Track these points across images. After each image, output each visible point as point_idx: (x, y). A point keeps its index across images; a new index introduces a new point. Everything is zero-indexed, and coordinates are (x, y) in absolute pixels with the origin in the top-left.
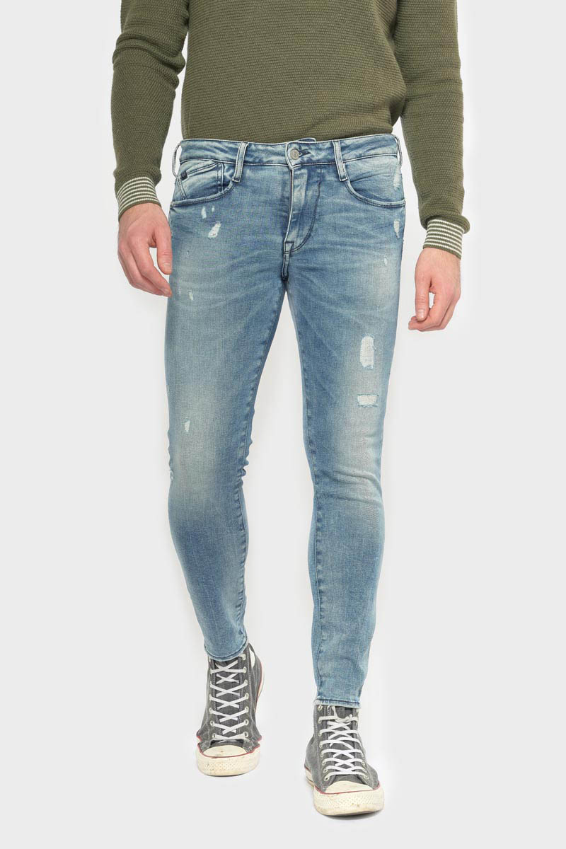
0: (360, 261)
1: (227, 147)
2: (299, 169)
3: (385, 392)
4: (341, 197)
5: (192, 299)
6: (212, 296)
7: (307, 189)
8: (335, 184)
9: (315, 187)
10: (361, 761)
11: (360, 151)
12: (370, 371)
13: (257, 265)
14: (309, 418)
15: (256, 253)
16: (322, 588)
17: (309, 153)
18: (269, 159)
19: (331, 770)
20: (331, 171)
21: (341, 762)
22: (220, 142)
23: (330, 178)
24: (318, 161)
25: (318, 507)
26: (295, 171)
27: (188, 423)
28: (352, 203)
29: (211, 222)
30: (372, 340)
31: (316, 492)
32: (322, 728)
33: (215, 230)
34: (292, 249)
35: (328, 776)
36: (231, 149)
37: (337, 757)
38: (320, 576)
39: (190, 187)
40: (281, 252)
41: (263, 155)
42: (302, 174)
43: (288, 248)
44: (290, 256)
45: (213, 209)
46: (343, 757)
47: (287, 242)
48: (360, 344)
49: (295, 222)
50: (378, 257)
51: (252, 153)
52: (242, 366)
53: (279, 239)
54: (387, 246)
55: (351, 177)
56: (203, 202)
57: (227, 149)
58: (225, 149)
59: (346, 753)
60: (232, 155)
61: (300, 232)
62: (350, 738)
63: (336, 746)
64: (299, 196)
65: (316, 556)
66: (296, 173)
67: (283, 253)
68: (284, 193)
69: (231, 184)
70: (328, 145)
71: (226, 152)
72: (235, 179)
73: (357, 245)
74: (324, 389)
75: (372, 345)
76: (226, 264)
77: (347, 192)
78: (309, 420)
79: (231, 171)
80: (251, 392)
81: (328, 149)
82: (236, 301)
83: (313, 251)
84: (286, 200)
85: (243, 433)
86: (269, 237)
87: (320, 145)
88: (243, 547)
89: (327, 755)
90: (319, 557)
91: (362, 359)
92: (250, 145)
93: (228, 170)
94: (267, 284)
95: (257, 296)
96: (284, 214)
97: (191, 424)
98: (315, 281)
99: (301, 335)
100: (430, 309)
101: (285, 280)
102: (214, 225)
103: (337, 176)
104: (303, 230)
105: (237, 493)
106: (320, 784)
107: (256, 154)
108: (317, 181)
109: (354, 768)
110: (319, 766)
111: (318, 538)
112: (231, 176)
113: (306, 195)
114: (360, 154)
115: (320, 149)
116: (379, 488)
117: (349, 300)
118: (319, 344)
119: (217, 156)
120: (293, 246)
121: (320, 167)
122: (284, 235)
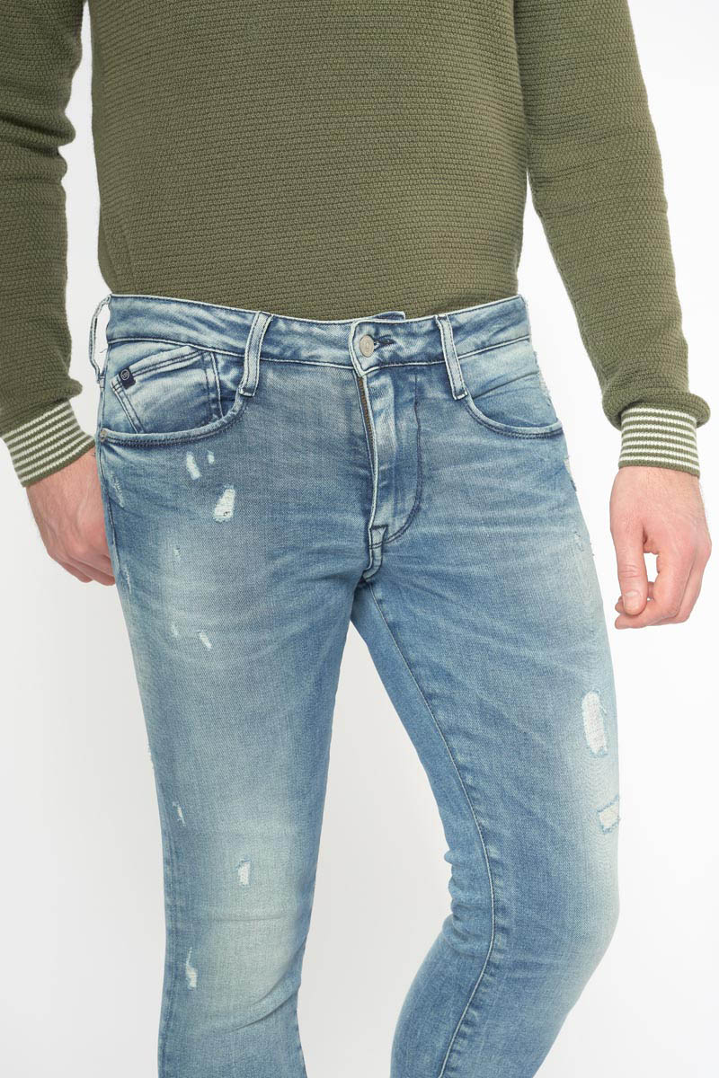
1: (223, 321)
2: (377, 376)
4: (461, 434)
5: (209, 645)
6: (249, 638)
7: (396, 417)
8: (445, 406)
9: (409, 412)
11: (483, 337)
17: (393, 342)
18: (314, 353)
20: (435, 378)
22: (207, 308)
23: (435, 393)
24: (411, 358)
26: (369, 380)
27: (247, 866)
28: (484, 441)
29: (211, 488)
30: (597, 698)
33: (226, 505)
34: (384, 540)
36: (233, 325)
39: (147, 406)
40: (363, 545)
41: (301, 342)
42: (384, 387)
43: (377, 537)
44: (383, 551)
45: (211, 459)
47: (375, 528)
48: (581, 711)
49: (387, 488)
50: (561, 535)
51: (279, 338)
53: (359, 521)
55: (473, 388)
56: (187, 442)
57: (223, 325)
58: (218, 323)
60: (235, 338)
61: (399, 506)
64: (384, 430)
66: (372, 384)
67: (368, 547)
68: (353, 425)
69: (238, 402)
70: (428, 326)
71: (221, 331)
72: (244, 389)
73: (519, 521)
75: (598, 707)
76: (263, 572)
77: (471, 422)
79: (234, 372)
81: (429, 333)
84: (360, 442)
86: (337, 517)
87: (415, 325)
91: (589, 739)
92: (275, 320)
93: (226, 369)
96: (362, 472)
97: (251, 868)
100: (651, 584)
102: (220, 494)
103: (448, 390)
104: (403, 500)
107: (287, 341)
108: (411, 400)
112: (237, 381)
113: (398, 431)
114: (483, 343)
115: (413, 335)
119: (202, 338)
120: (386, 532)
121: (414, 370)
122: (367, 513)
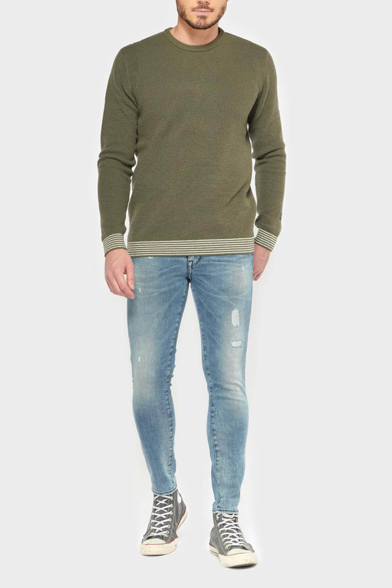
0: (229, 270)
3: (246, 339)
5: (140, 291)
6: (151, 290)
10: (242, 539)
12: (237, 328)
13: (175, 273)
14: (205, 356)
15: (173, 267)
16: (217, 448)
19: (227, 544)
21: (233, 539)
25: (212, 404)
27: (140, 357)
30: (238, 312)
31: (211, 396)
32: (219, 522)
34: (192, 265)
35: (227, 547)
37: (230, 537)
38: (216, 443)
40: (186, 266)
43: (190, 264)
44: (192, 268)
46: (233, 537)
47: (190, 261)
48: (231, 314)
50: (238, 266)
52: (167, 327)
53: (185, 260)
54: (243, 260)
59: (234, 535)
62: (235, 527)
63: (228, 531)
65: (212, 432)
67: (188, 267)
73: (227, 261)
74: (213, 340)
75: (238, 314)
76: (158, 273)
78: (205, 357)
80: (173, 341)
82: (164, 293)
83: (203, 265)
85: (169, 362)
86: (180, 259)
88: (171, 428)
89: (224, 536)
90: (214, 432)
91: (233, 322)
94: (180, 283)
95: (175, 290)
97: (141, 358)
98: (205, 282)
99: (199, 311)
101: (189, 281)
105: (167, 395)
106: (223, 551)
109: (240, 543)
110: (220, 542)
111: (213, 422)
116: (245, 394)
117: (223, 291)
118: (209, 315)
120: (193, 263)
122: (188, 257)
